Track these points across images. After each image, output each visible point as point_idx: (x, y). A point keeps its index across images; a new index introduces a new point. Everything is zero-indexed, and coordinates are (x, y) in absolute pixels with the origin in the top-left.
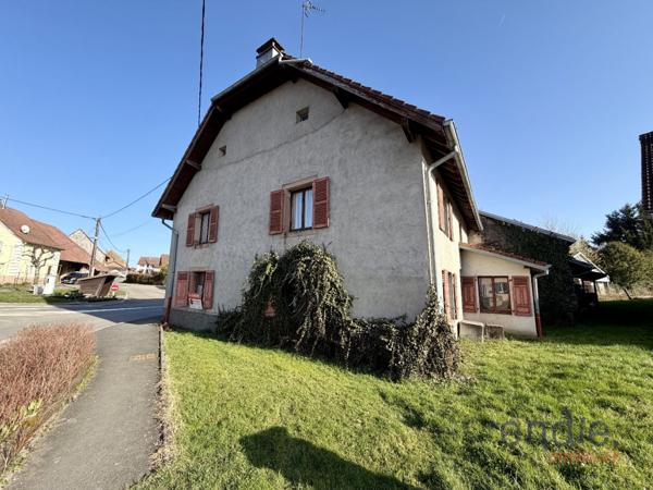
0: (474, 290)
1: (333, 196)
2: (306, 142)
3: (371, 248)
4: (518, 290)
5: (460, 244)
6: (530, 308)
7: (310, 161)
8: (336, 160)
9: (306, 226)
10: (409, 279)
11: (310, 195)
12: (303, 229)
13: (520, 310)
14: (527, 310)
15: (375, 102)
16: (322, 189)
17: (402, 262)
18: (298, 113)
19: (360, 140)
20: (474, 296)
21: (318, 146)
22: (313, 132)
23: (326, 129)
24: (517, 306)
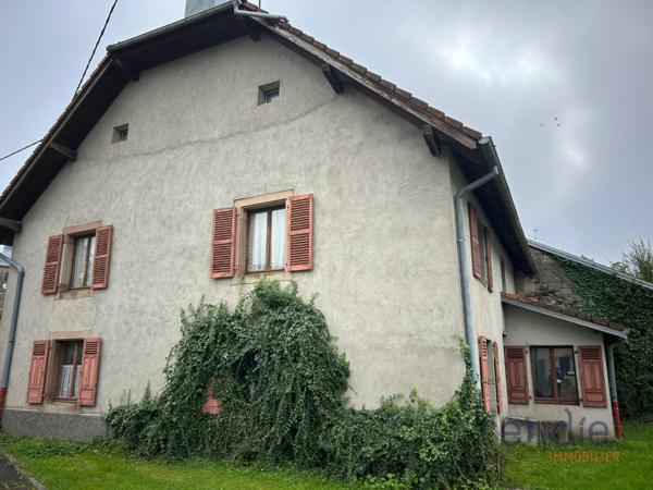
0: (525, 367)
1: (318, 223)
2: (275, 136)
3: (378, 304)
4: (587, 366)
5: (503, 295)
6: (603, 394)
7: (282, 167)
8: (324, 169)
9: (274, 265)
10: (434, 350)
11: (281, 219)
12: (268, 270)
13: (591, 397)
14: (600, 398)
15: (385, 96)
16: (302, 212)
17: (423, 326)
18: (260, 87)
19: (361, 143)
20: (525, 377)
21: (295, 145)
22: (286, 122)
23: (307, 120)
24: (587, 392)
